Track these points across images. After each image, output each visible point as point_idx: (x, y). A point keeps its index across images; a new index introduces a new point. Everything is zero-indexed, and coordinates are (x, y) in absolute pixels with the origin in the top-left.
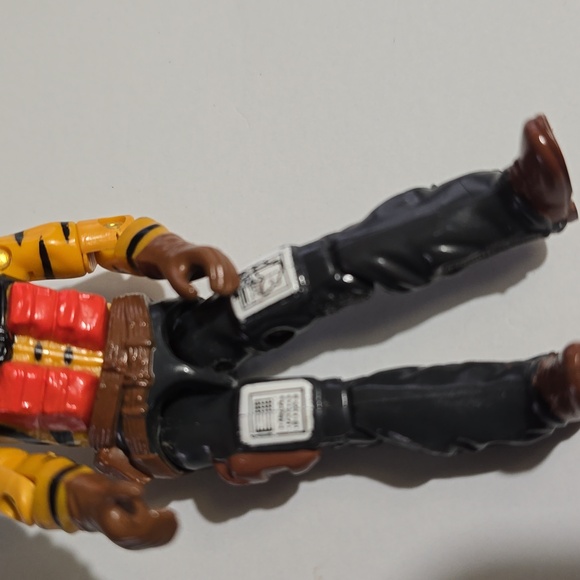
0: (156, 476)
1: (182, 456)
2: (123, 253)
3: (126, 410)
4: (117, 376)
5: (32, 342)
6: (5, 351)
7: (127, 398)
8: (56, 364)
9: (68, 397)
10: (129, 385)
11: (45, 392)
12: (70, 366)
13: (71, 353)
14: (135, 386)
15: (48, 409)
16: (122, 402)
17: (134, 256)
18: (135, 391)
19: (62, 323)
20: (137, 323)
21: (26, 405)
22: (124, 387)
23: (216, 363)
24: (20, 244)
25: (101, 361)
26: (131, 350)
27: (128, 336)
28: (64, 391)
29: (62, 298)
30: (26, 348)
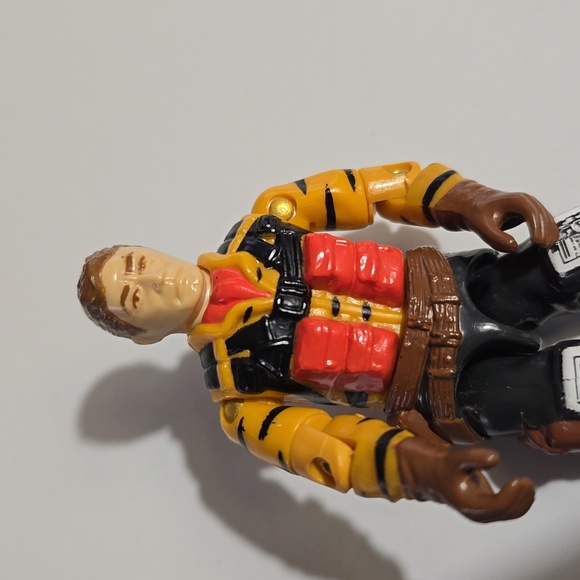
0: (455, 442)
1: (484, 420)
2: (419, 203)
3: (433, 371)
4: (423, 334)
5: (330, 296)
6: (305, 305)
7: (435, 358)
8: (354, 320)
9: (373, 356)
10: (436, 344)
11: (349, 348)
12: (368, 322)
13: (368, 308)
14: (444, 345)
15: (353, 368)
16: (429, 362)
17: (432, 205)
18: (443, 350)
19: (363, 276)
20: (441, 278)
21: (329, 363)
22: (430, 345)
23: (521, 322)
24: (305, 193)
25: (399, 317)
26: (437, 306)
27: (432, 292)
28: (369, 349)
29: (360, 249)
30: (323, 303)
